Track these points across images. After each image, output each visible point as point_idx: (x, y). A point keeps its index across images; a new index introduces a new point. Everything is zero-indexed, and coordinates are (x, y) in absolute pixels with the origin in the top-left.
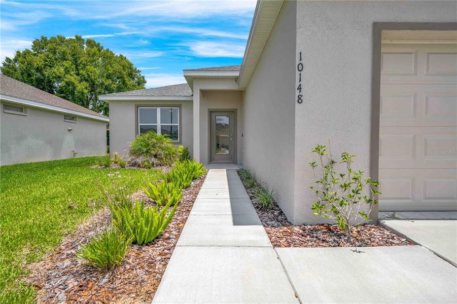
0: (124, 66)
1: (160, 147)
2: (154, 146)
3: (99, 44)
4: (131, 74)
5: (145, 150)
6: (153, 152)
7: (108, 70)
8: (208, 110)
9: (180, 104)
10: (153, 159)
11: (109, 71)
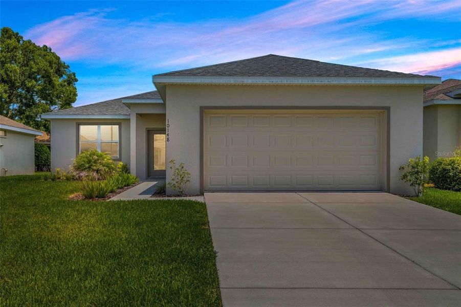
0: (50, 63)
1: (101, 163)
2: (95, 162)
3: (17, 34)
4: (59, 71)
5: (87, 165)
6: (95, 168)
7: (32, 68)
8: (146, 128)
9: (120, 122)
10: (95, 174)
11: (33, 70)
